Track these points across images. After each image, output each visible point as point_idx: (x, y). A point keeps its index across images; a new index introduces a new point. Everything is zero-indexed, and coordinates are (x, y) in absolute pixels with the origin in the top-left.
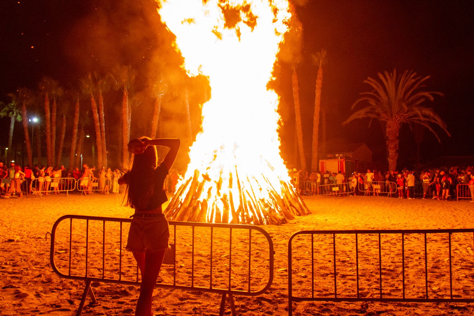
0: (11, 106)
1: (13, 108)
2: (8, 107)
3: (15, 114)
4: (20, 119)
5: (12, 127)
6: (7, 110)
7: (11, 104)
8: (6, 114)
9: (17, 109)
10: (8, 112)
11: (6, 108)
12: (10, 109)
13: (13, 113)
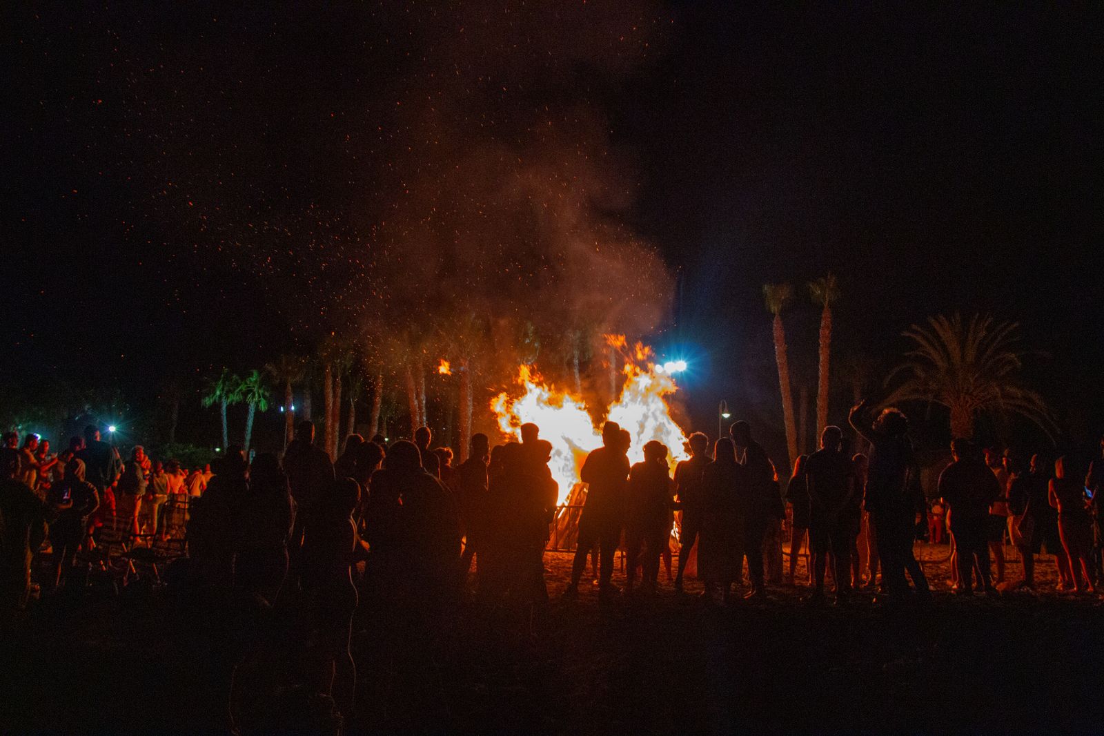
0: (251, 382)
1: (254, 387)
2: (246, 384)
3: (256, 399)
4: (264, 406)
5: (250, 422)
6: (244, 389)
7: (251, 379)
8: (241, 397)
9: (260, 387)
10: (245, 394)
11: (243, 387)
12: (249, 387)
13: (254, 396)
